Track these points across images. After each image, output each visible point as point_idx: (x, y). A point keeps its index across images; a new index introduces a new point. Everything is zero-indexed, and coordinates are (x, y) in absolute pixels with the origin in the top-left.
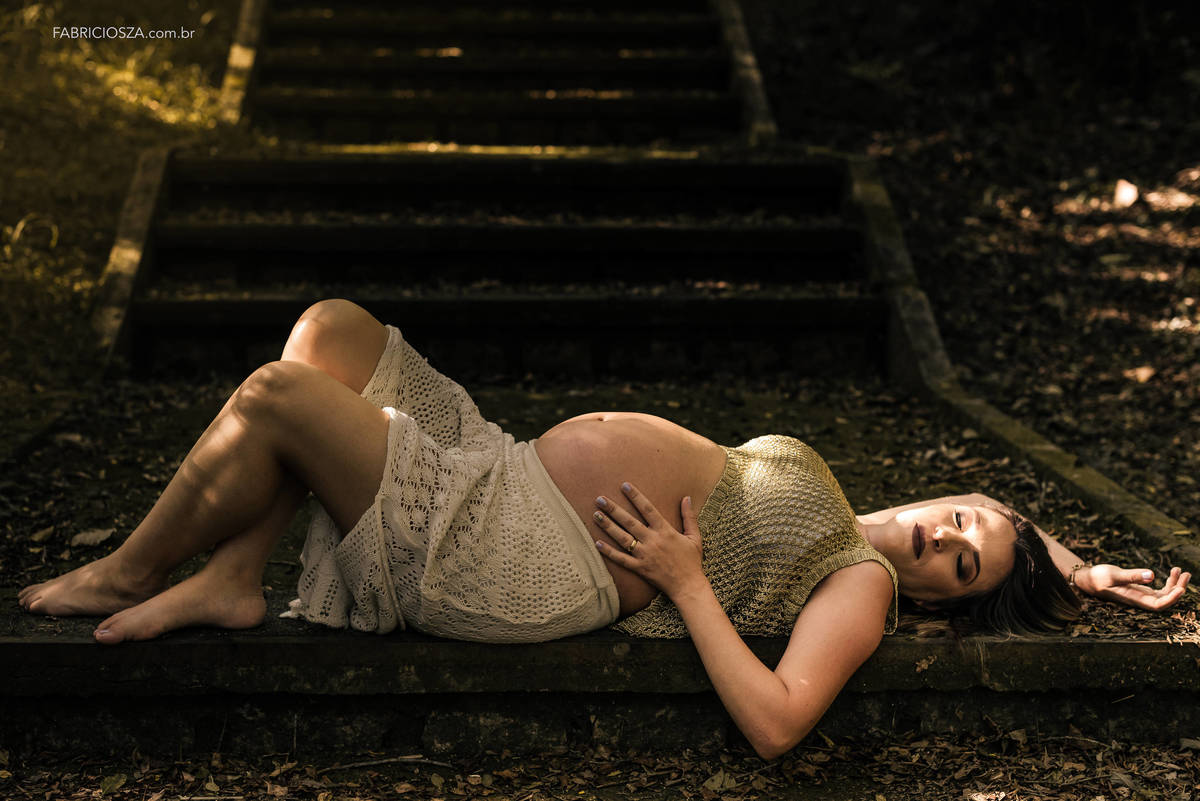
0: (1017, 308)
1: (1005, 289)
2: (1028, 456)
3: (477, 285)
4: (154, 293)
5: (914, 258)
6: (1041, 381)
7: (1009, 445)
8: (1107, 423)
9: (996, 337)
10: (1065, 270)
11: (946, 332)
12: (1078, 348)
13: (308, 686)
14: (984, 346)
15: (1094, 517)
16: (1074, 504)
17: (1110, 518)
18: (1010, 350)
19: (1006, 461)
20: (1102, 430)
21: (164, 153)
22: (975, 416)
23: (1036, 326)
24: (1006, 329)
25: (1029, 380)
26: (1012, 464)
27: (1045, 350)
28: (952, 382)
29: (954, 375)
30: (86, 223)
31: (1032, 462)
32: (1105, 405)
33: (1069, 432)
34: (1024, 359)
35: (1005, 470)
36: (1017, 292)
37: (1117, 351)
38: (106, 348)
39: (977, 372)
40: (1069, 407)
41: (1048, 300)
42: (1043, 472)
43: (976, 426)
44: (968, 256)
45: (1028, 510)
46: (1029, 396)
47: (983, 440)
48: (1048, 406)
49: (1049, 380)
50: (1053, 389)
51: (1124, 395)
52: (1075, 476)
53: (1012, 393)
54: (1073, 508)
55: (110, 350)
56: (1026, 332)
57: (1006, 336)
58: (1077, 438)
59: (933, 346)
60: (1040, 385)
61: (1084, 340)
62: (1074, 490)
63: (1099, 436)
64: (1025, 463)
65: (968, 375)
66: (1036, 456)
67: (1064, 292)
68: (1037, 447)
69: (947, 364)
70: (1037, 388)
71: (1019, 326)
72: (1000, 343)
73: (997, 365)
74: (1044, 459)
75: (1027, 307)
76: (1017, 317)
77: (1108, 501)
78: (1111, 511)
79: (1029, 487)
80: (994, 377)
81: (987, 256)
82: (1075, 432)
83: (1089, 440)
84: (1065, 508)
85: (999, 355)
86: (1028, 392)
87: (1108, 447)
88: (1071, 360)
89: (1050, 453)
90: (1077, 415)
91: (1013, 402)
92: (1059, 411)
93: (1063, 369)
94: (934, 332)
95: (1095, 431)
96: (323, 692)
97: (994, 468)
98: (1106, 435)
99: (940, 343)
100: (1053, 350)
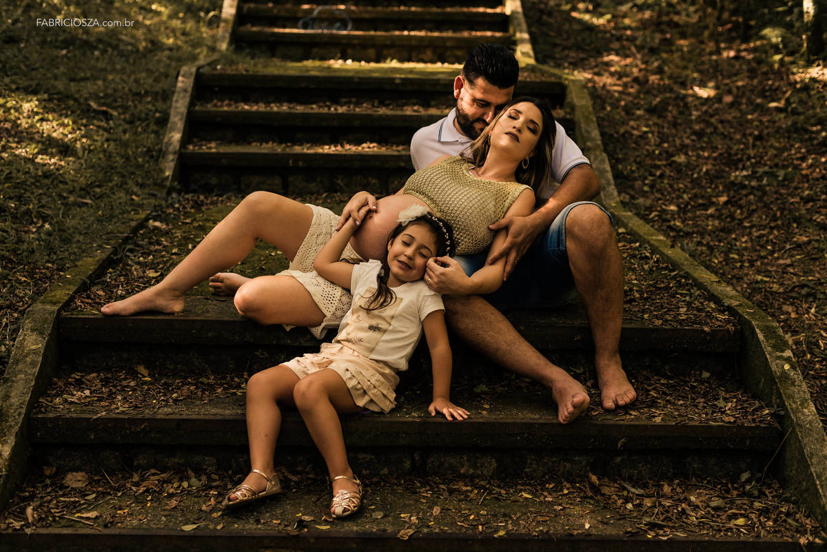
0: (659, 163)
1: (654, 151)
2: (648, 242)
3: (364, 145)
4: (191, 147)
5: (603, 134)
6: (667, 203)
7: (640, 236)
8: (698, 226)
9: (646, 178)
10: (687, 141)
11: (617, 175)
12: (689, 185)
13: (289, 342)
14: (638, 183)
15: (676, 273)
16: (667, 266)
17: (682, 273)
18: (652, 186)
19: (638, 244)
20: (695, 230)
21: (194, 70)
22: (625, 221)
23: (668, 172)
24: (651, 174)
25: (660, 202)
26: (640, 246)
27: (671, 186)
28: (617, 203)
29: (618, 199)
30: (150, 106)
31: (650, 245)
32: (699, 217)
33: (678, 230)
34: (659, 191)
35: (636, 249)
36: (660, 154)
37: (710, 187)
38: (168, 176)
39: (633, 197)
40: (680, 217)
41: (676, 158)
42: (654, 251)
43: (625, 226)
44: (635, 132)
45: (643, 268)
46: (659, 211)
47: (628, 234)
48: (669, 217)
49: (671, 203)
50: (673, 208)
51: (710, 211)
52: (669, 252)
53: (650, 209)
54: (666, 268)
55: (170, 177)
56: (662, 176)
57: (651, 178)
58: (681, 234)
59: (609, 184)
60: (666, 205)
61: (692, 181)
62: (668, 259)
63: (694, 233)
64: (647, 245)
65: (627, 198)
66: (652, 242)
67: (686, 154)
68: (654, 237)
69: (616, 193)
70: (664, 207)
71: (658, 173)
72: (647, 182)
73: (644, 194)
74: (656, 244)
75: (664, 162)
76: (658, 167)
77: (683, 264)
78: (683, 270)
79: (646, 257)
80: (641, 200)
81: (646, 133)
82: (681, 230)
83: (688, 234)
84: (663, 268)
85: (646, 188)
86: (659, 209)
87: (697, 238)
88: (684, 192)
89: (660, 241)
90: (683, 222)
91: (650, 214)
92: (674, 219)
93: (679, 197)
94: (610, 176)
95: (691, 230)
96: (296, 344)
97: (631, 248)
98: (697, 233)
99: (612, 182)
100: (675, 187)
